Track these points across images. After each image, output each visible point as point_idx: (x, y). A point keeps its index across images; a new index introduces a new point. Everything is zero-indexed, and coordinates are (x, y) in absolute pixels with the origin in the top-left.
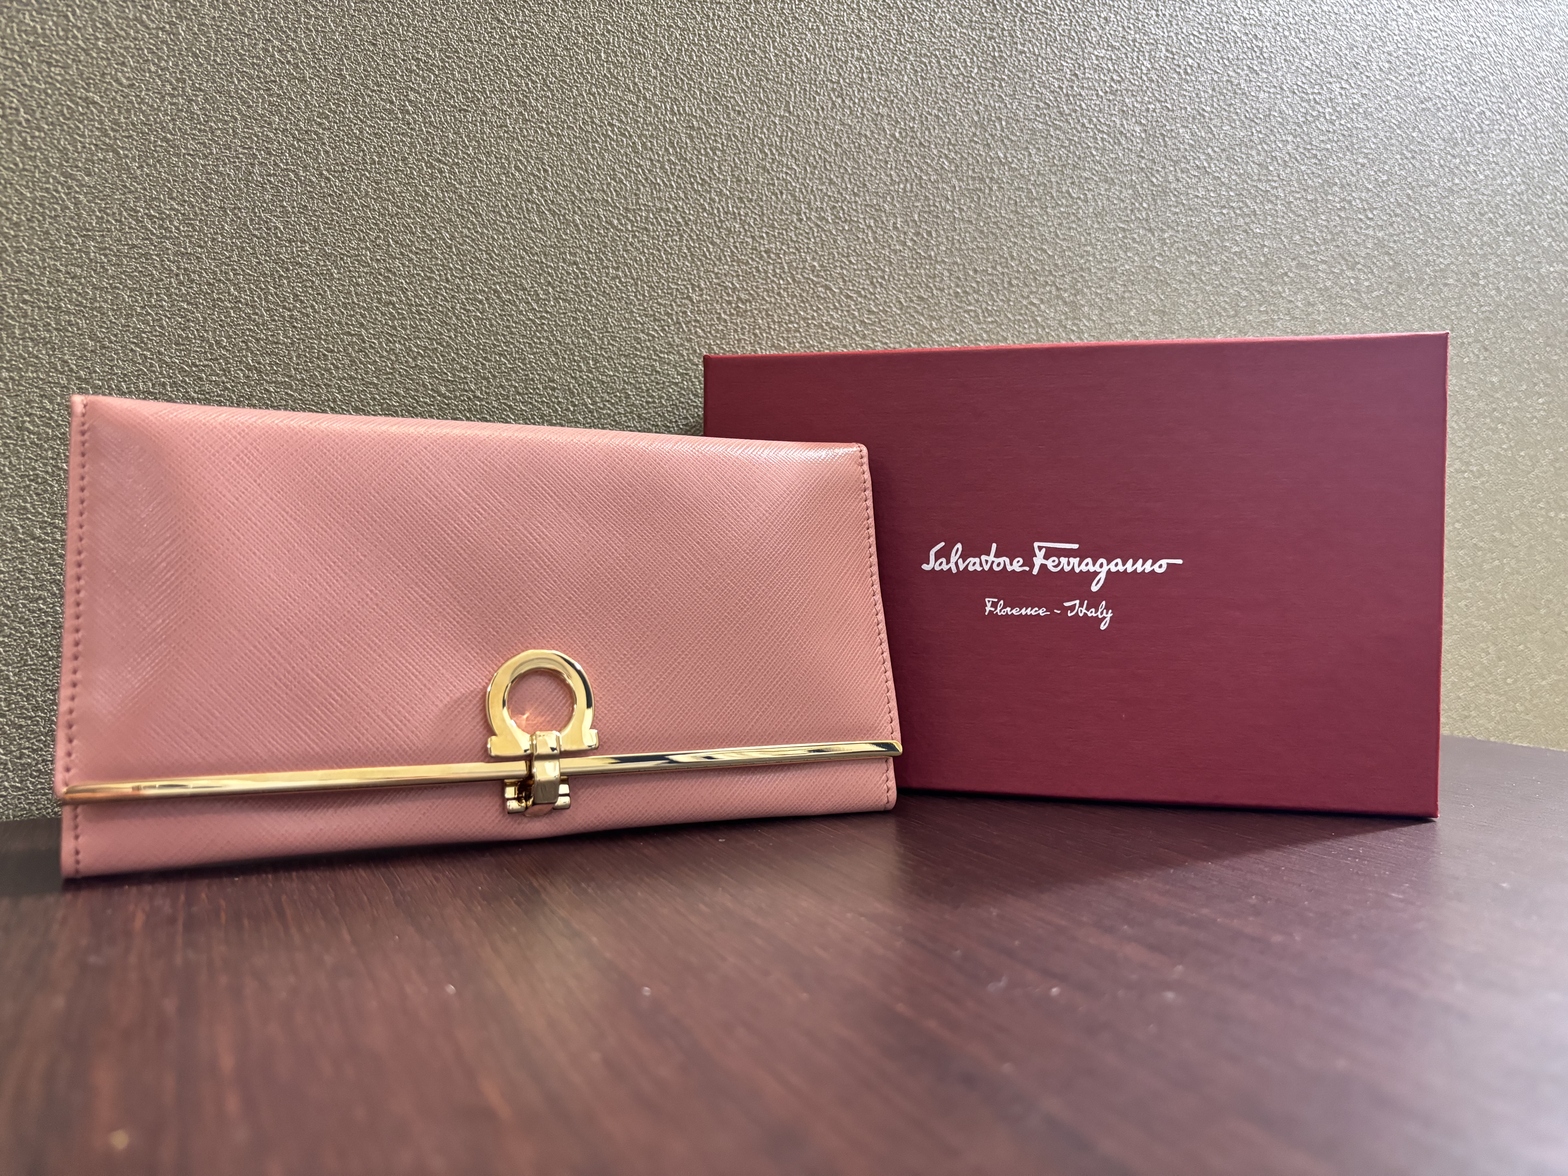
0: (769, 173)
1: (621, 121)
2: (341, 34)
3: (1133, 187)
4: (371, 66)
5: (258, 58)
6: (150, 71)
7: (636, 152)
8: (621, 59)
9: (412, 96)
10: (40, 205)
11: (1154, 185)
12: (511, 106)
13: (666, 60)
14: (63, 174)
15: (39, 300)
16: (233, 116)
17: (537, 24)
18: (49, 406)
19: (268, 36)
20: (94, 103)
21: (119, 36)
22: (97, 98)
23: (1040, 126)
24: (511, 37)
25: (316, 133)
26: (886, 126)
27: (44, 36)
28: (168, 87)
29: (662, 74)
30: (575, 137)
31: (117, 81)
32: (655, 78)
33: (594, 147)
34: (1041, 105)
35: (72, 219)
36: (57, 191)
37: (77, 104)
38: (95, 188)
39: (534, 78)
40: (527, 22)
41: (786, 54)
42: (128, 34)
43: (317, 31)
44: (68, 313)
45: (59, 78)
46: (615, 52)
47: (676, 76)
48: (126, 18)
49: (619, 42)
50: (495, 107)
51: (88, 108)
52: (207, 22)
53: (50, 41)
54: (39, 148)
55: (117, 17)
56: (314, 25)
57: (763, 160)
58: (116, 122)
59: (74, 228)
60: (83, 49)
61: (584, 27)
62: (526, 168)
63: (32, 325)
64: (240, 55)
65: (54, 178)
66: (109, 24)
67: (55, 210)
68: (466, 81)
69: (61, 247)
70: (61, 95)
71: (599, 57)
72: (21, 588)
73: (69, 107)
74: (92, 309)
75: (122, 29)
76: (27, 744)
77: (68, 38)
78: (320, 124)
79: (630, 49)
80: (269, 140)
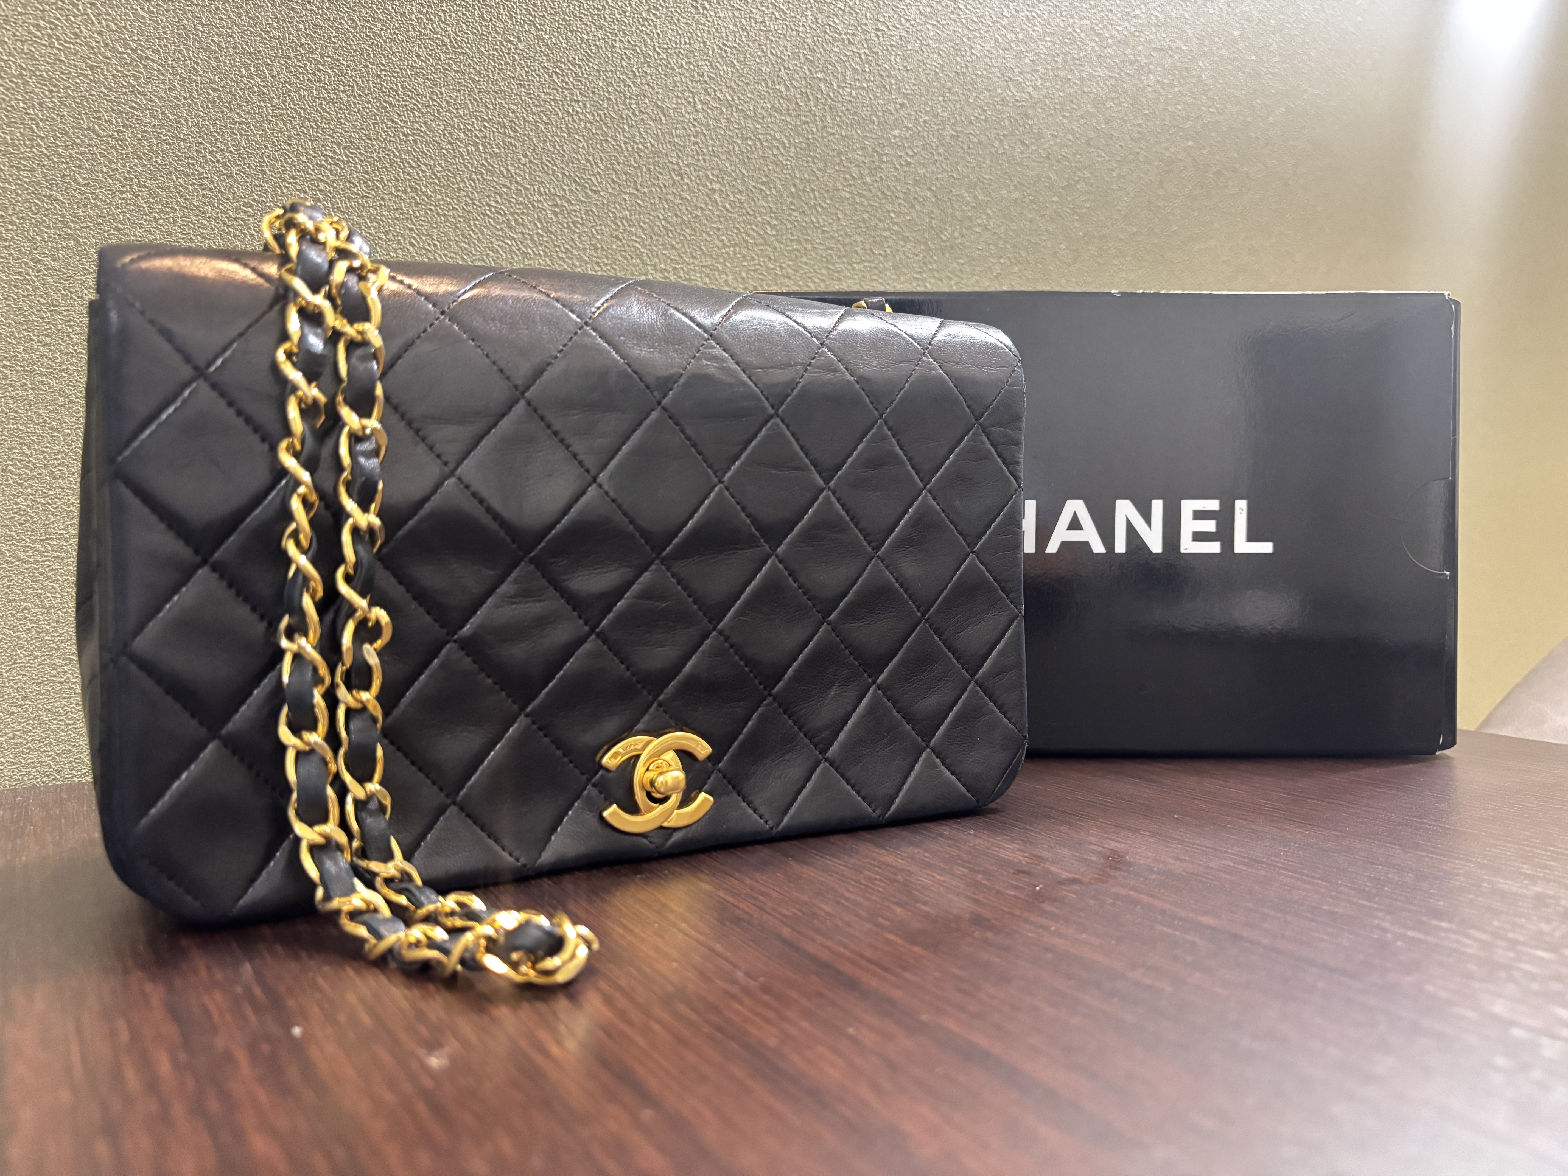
0: (621, 241)
1: (497, 202)
2: (261, 136)
3: (925, 243)
4: (287, 163)
5: (192, 158)
6: (102, 172)
7: (510, 228)
8: (497, 150)
9: (322, 186)
10: (15, 286)
11: (943, 241)
12: (405, 192)
13: (534, 150)
14: (32, 260)
15: (16, 365)
16: (173, 208)
17: (425, 123)
18: (29, 452)
19: (200, 140)
20: (56, 200)
21: (75, 143)
22: (59, 197)
23: (848, 195)
24: (404, 135)
25: (242, 220)
26: (719, 200)
27: (14, 146)
28: (118, 185)
29: (530, 162)
30: (460, 216)
31: (75, 181)
32: (524, 165)
33: (475, 224)
34: (848, 176)
35: (41, 296)
36: (28, 274)
37: (43, 201)
38: (60, 270)
39: (424, 168)
40: (417, 122)
41: (634, 142)
42: (83, 142)
43: (241, 134)
44: (41, 375)
45: (27, 180)
46: (491, 145)
47: (542, 163)
48: (82, 129)
49: (494, 137)
50: (391, 193)
51: (52, 204)
52: (149, 130)
53: (19, 150)
54: (13, 238)
55: (73, 127)
56: (238, 130)
57: (616, 230)
58: (75, 215)
59: (44, 304)
60: (46, 155)
61: (464, 124)
62: (418, 243)
63: (11, 386)
64: (177, 156)
65: (26, 263)
66: (66, 134)
67: (28, 290)
68: (367, 172)
69: (34, 321)
70: (28, 194)
71: (477, 149)
72: (11, 601)
73: (37, 205)
74: (61, 371)
75: (78, 137)
76: (19, 728)
77: (33, 146)
78: (245, 212)
79: (503, 141)
80: (203, 226)
